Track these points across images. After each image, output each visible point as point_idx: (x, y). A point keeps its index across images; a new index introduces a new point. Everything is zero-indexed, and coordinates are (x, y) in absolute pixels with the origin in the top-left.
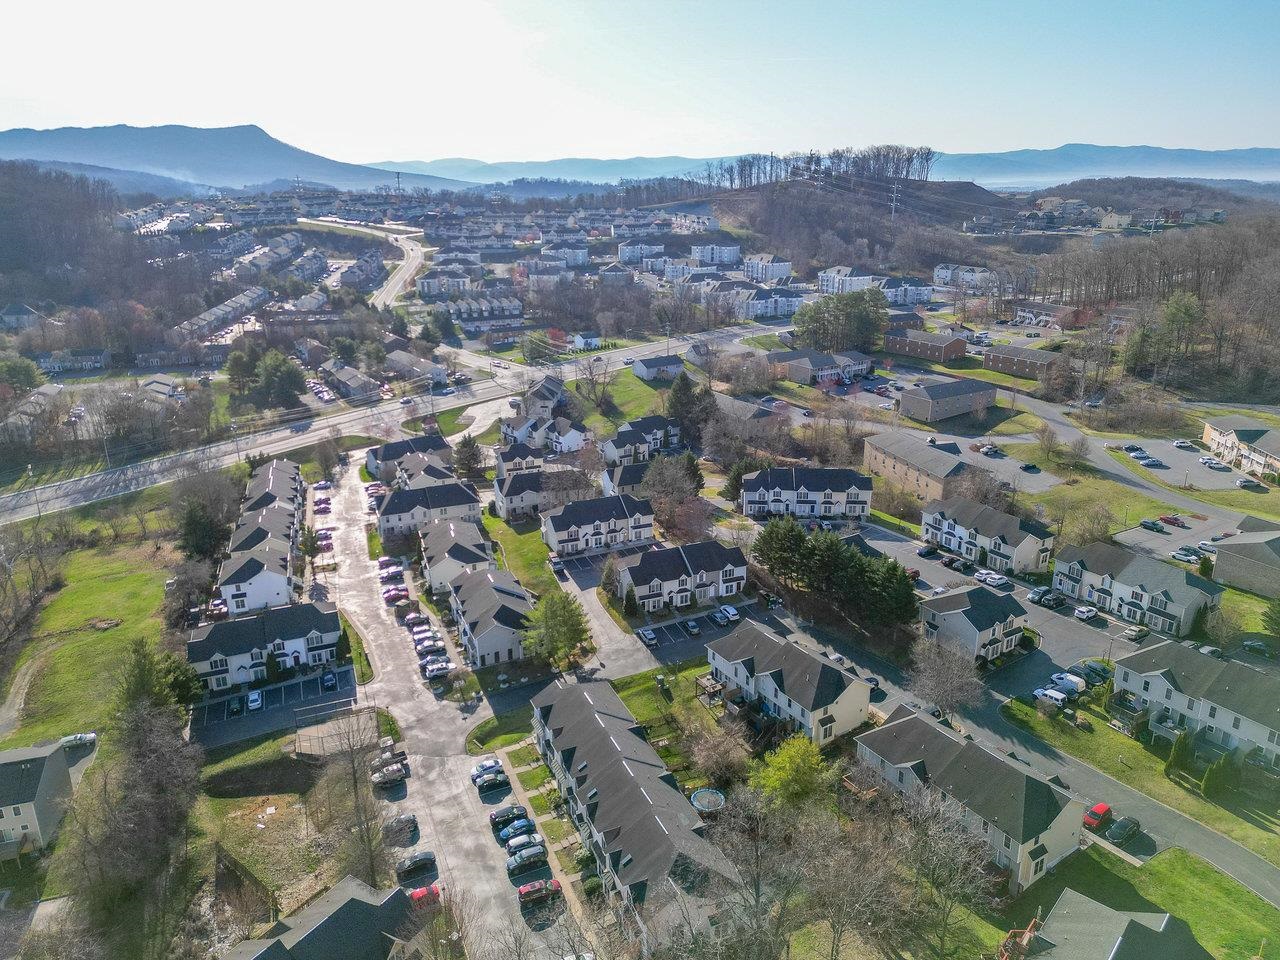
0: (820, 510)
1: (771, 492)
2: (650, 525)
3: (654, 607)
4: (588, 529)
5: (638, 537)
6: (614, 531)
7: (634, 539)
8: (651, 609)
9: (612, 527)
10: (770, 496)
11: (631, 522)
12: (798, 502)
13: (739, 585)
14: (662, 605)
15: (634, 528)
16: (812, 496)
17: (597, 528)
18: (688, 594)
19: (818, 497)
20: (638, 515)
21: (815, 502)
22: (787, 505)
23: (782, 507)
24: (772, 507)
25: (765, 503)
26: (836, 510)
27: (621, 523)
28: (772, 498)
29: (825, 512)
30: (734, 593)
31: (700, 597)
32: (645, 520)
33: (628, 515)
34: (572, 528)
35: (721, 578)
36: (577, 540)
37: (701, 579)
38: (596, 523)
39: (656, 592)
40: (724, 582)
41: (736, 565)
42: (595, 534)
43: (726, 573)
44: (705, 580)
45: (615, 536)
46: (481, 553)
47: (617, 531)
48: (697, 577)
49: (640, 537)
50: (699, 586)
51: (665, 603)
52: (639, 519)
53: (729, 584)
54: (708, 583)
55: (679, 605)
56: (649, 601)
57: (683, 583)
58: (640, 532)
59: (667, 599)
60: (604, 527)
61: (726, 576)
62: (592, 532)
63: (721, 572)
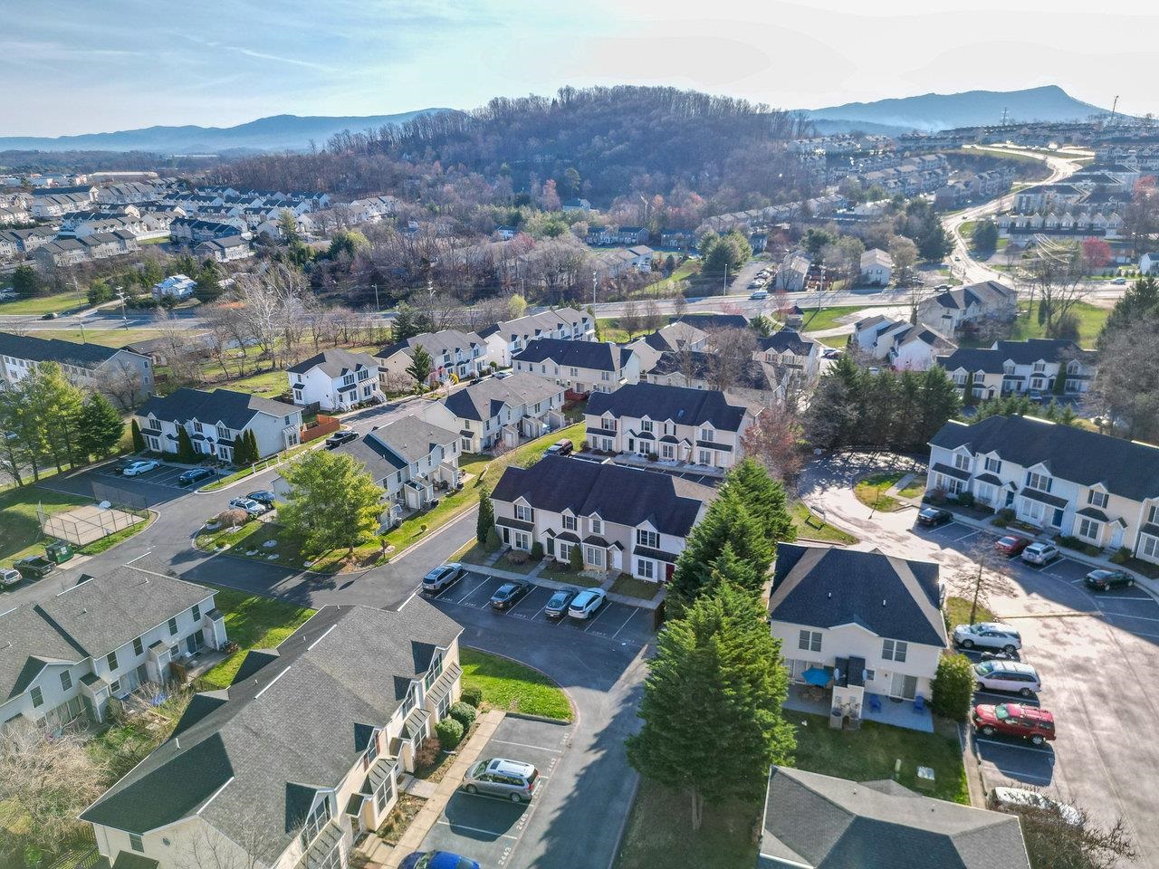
0: (1073, 525)
1: (982, 458)
2: (728, 448)
3: (519, 544)
4: (635, 424)
5: (705, 462)
6: (672, 440)
7: (698, 463)
8: (514, 547)
9: (670, 433)
10: (978, 465)
11: (697, 433)
12: (1027, 493)
13: (669, 569)
14: (531, 546)
15: (701, 444)
16: (1061, 488)
17: (647, 427)
18: (575, 545)
19: (1076, 495)
20: (708, 425)
21: (1061, 502)
22: (1011, 495)
23: (997, 497)
24: (979, 489)
25: (965, 476)
26: (1106, 535)
27: (683, 431)
28: (981, 470)
29: (1084, 532)
30: (654, 580)
31: (590, 560)
32: (720, 436)
33: (696, 422)
34: (608, 416)
35: (634, 544)
36: (613, 434)
37: (597, 529)
38: (646, 418)
39: (524, 521)
40: (639, 551)
41: (664, 527)
42: (643, 435)
43: (642, 536)
44: (602, 533)
45: (671, 448)
46: (484, 411)
47: (677, 442)
48: (591, 522)
49: (708, 461)
50: (593, 540)
51: (538, 546)
52: (711, 432)
53: (646, 559)
54: (608, 540)
55: (559, 559)
56: (513, 532)
57: (568, 523)
58: (708, 454)
59: (543, 539)
60: (657, 428)
61: (644, 541)
62: (638, 430)
63: (634, 531)
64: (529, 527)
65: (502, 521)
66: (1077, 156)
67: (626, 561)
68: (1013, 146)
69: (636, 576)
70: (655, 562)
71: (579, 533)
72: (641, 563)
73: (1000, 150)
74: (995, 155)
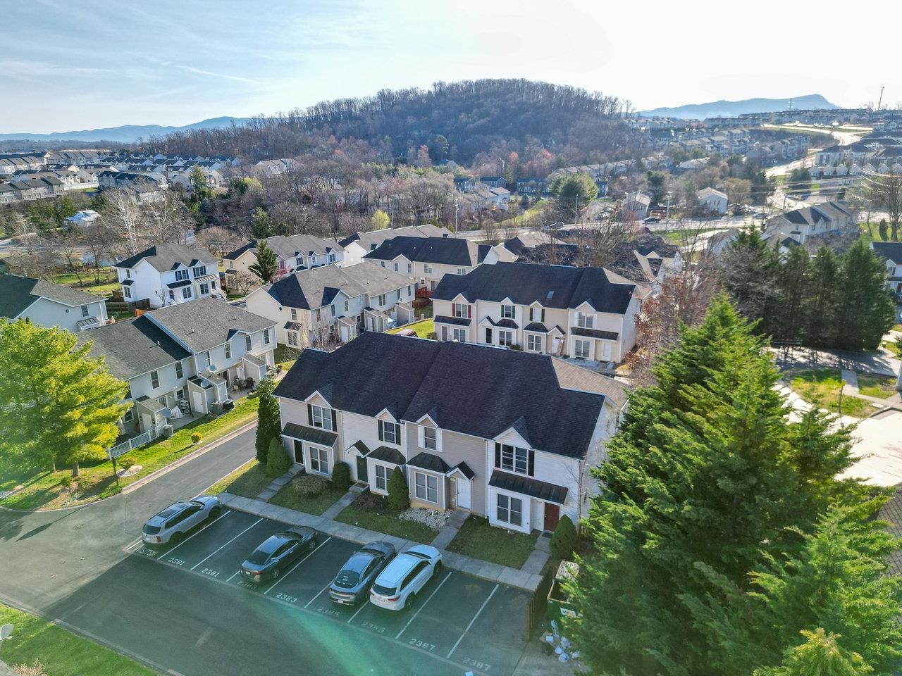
2: (613, 336)
3: (315, 466)
4: (493, 310)
6: (540, 328)
8: (308, 470)
9: (537, 319)
11: (572, 317)
13: (552, 511)
14: (333, 469)
15: (577, 332)
17: (508, 312)
18: (397, 468)
20: (586, 307)
27: (554, 316)
30: (525, 529)
31: (420, 493)
32: (604, 321)
33: (571, 303)
34: (461, 300)
35: (491, 466)
36: (466, 323)
37: (430, 442)
38: (507, 302)
39: (322, 429)
40: (498, 480)
41: (542, 440)
42: (503, 323)
43: (504, 454)
44: (439, 448)
45: (538, 339)
47: (545, 330)
48: (421, 430)
49: (586, 354)
50: (425, 460)
51: (342, 468)
52: (590, 316)
53: (511, 494)
54: (451, 461)
55: (374, 489)
56: (306, 445)
57: (387, 432)
58: (587, 344)
59: (351, 457)
60: (520, 314)
61: (508, 462)
62: (497, 317)
63: (490, 446)
64: (329, 439)
65: (293, 429)
66: (856, 131)
67: (478, 497)
68: (801, 125)
69: (494, 521)
70: (526, 499)
71: (403, 449)
72: (502, 500)
73: (793, 128)
74: (787, 131)
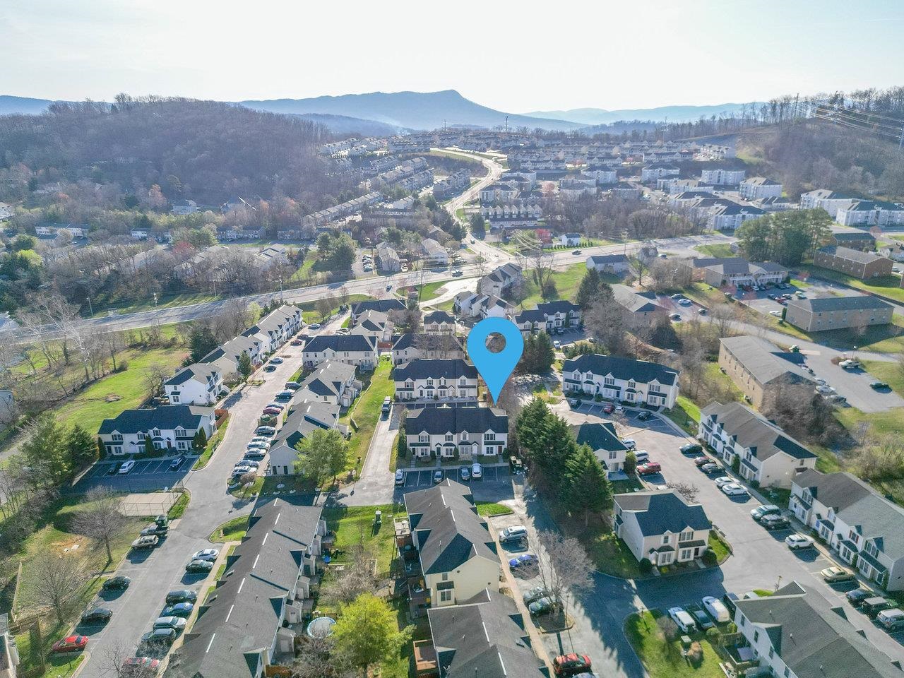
0: (624, 396)
1: (585, 374)
2: (474, 387)
3: (422, 454)
4: (423, 383)
5: (463, 396)
6: (444, 387)
7: (459, 396)
8: (420, 455)
9: (443, 384)
10: (583, 377)
11: (458, 382)
12: (606, 386)
13: (500, 448)
14: (429, 453)
15: (460, 387)
16: (618, 382)
17: (430, 383)
18: (453, 448)
19: (623, 384)
20: (463, 377)
21: (619, 388)
22: (598, 388)
23: (593, 389)
24: (585, 387)
25: (579, 382)
26: (638, 398)
27: (450, 382)
28: (585, 379)
29: (628, 398)
30: (495, 454)
31: (463, 453)
32: (469, 382)
33: (456, 377)
34: (409, 380)
35: (483, 440)
36: (412, 390)
37: (465, 438)
38: (430, 379)
39: (424, 442)
40: (486, 443)
41: (497, 431)
42: (428, 388)
43: (487, 437)
44: (467, 439)
45: (444, 392)
46: (333, 389)
47: (446, 388)
48: (462, 435)
49: (465, 395)
50: (462, 443)
51: (432, 452)
52: (465, 380)
53: (489, 446)
54: (471, 442)
55: (445, 456)
56: (418, 448)
57: (449, 438)
58: (465, 391)
59: (434, 449)
60: (435, 383)
61: (488, 439)
62: (425, 385)
63: (483, 435)
64: (428, 445)
65: (411, 445)
67: (480, 449)
68: (457, 149)
69: (485, 454)
70: (494, 446)
71: (455, 442)
72: (487, 448)
73: (452, 152)
74: (451, 157)
